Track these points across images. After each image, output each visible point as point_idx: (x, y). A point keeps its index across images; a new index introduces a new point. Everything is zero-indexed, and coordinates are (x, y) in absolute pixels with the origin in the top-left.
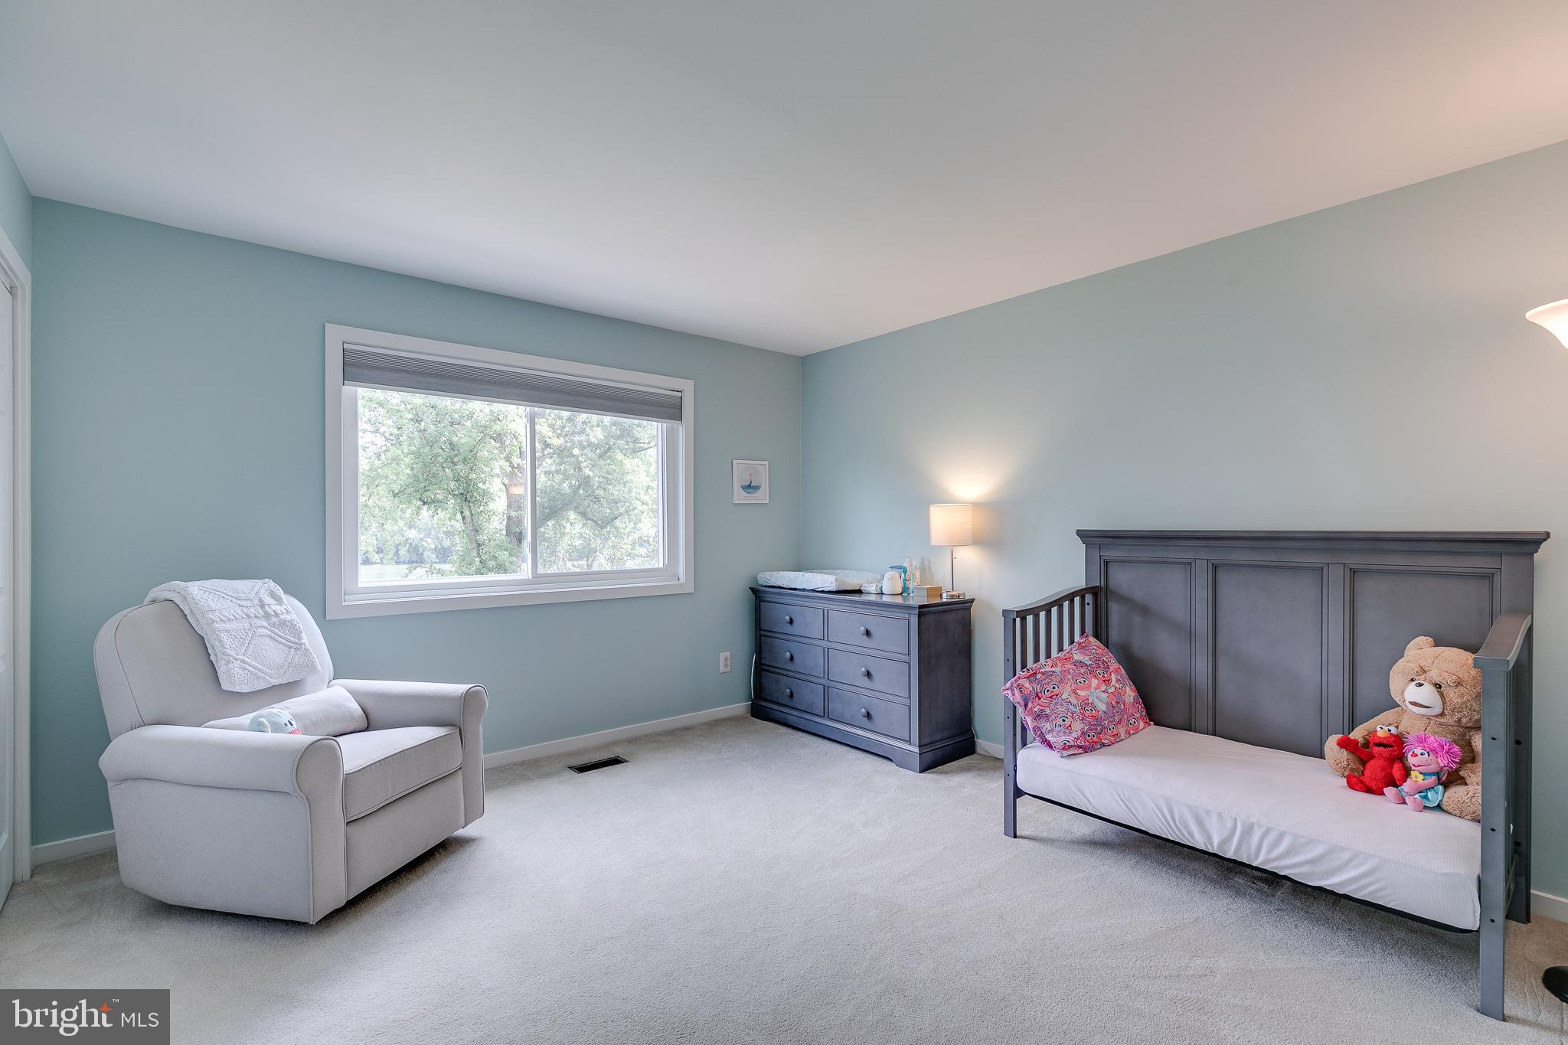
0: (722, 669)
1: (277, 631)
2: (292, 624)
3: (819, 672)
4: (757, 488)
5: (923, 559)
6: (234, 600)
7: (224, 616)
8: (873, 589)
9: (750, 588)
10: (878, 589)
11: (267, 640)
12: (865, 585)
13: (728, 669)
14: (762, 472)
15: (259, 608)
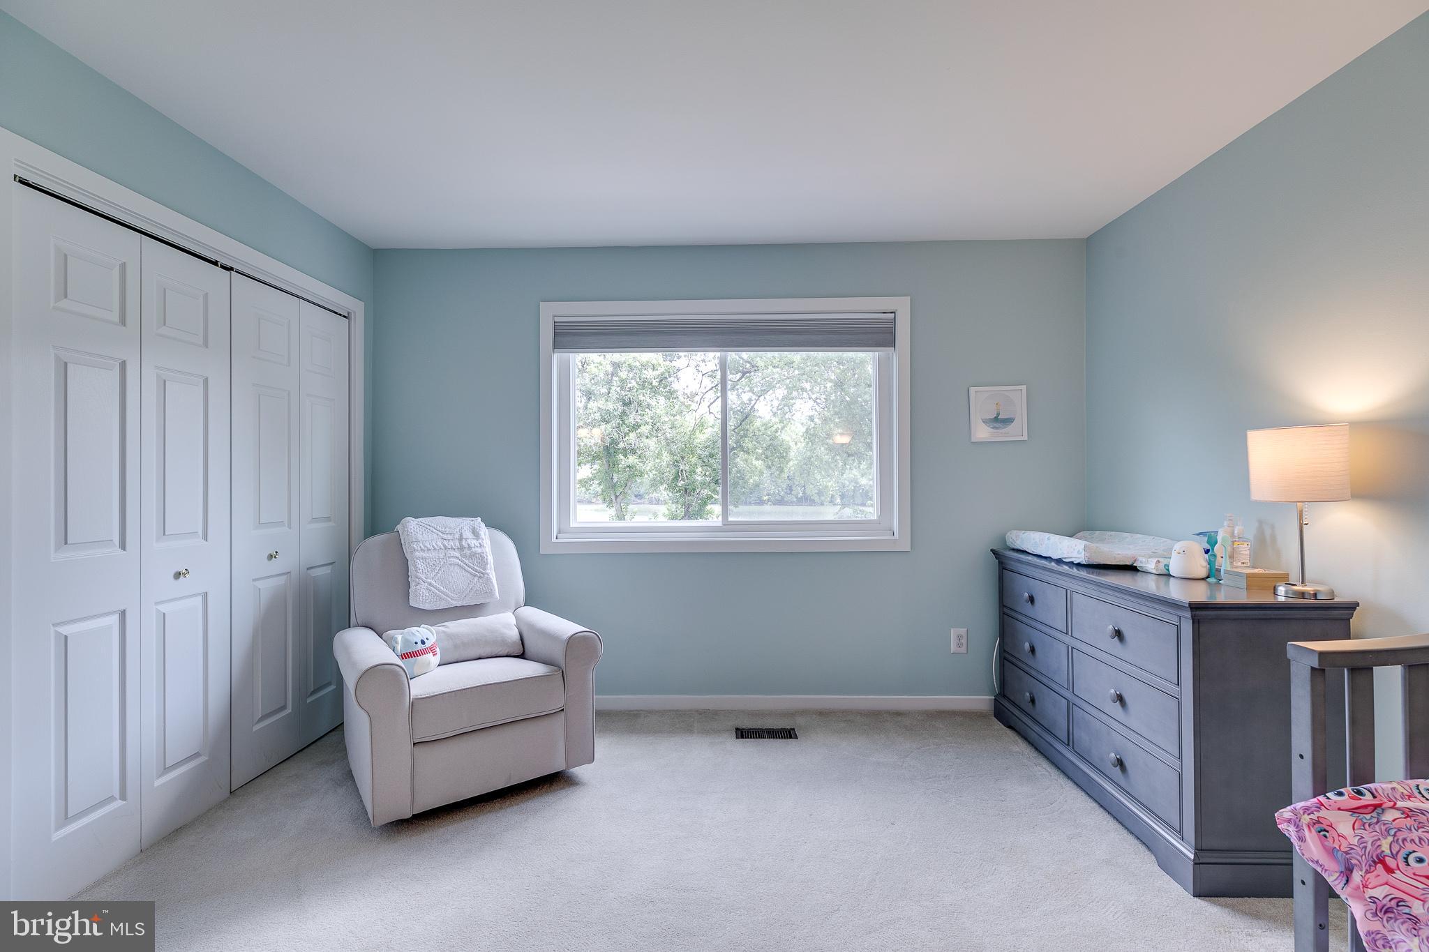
0: (953, 648)
1: (467, 561)
2: (481, 556)
3: (1062, 678)
4: (1008, 421)
5: (1261, 522)
6: (440, 534)
7: (425, 546)
8: (1150, 565)
9: (991, 550)
10: (1161, 566)
11: (457, 569)
12: (1140, 559)
13: (963, 650)
14: (1017, 399)
15: (457, 541)
